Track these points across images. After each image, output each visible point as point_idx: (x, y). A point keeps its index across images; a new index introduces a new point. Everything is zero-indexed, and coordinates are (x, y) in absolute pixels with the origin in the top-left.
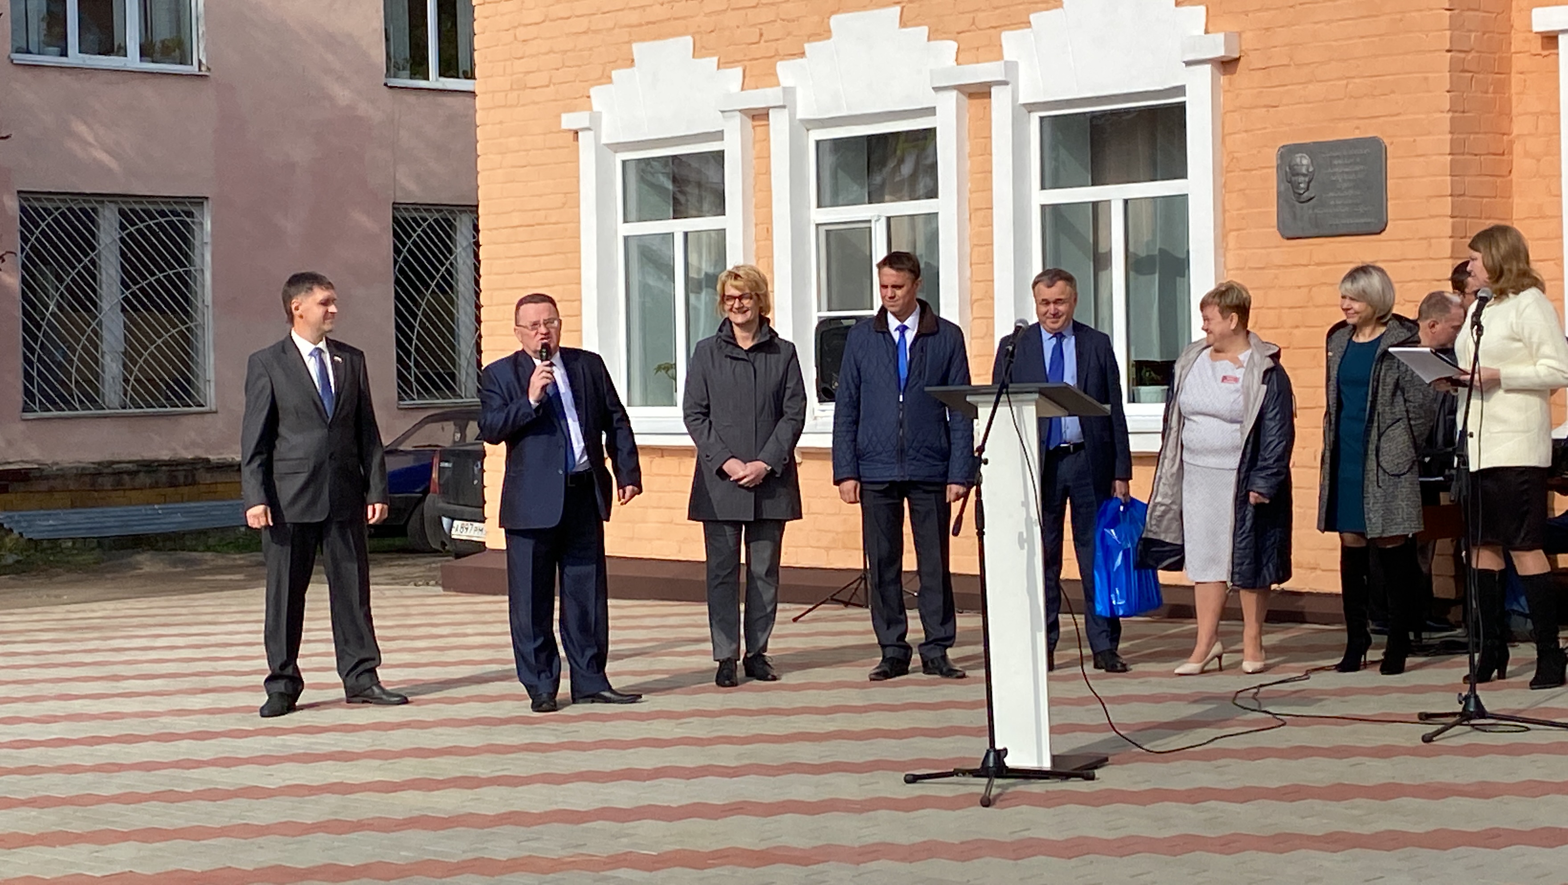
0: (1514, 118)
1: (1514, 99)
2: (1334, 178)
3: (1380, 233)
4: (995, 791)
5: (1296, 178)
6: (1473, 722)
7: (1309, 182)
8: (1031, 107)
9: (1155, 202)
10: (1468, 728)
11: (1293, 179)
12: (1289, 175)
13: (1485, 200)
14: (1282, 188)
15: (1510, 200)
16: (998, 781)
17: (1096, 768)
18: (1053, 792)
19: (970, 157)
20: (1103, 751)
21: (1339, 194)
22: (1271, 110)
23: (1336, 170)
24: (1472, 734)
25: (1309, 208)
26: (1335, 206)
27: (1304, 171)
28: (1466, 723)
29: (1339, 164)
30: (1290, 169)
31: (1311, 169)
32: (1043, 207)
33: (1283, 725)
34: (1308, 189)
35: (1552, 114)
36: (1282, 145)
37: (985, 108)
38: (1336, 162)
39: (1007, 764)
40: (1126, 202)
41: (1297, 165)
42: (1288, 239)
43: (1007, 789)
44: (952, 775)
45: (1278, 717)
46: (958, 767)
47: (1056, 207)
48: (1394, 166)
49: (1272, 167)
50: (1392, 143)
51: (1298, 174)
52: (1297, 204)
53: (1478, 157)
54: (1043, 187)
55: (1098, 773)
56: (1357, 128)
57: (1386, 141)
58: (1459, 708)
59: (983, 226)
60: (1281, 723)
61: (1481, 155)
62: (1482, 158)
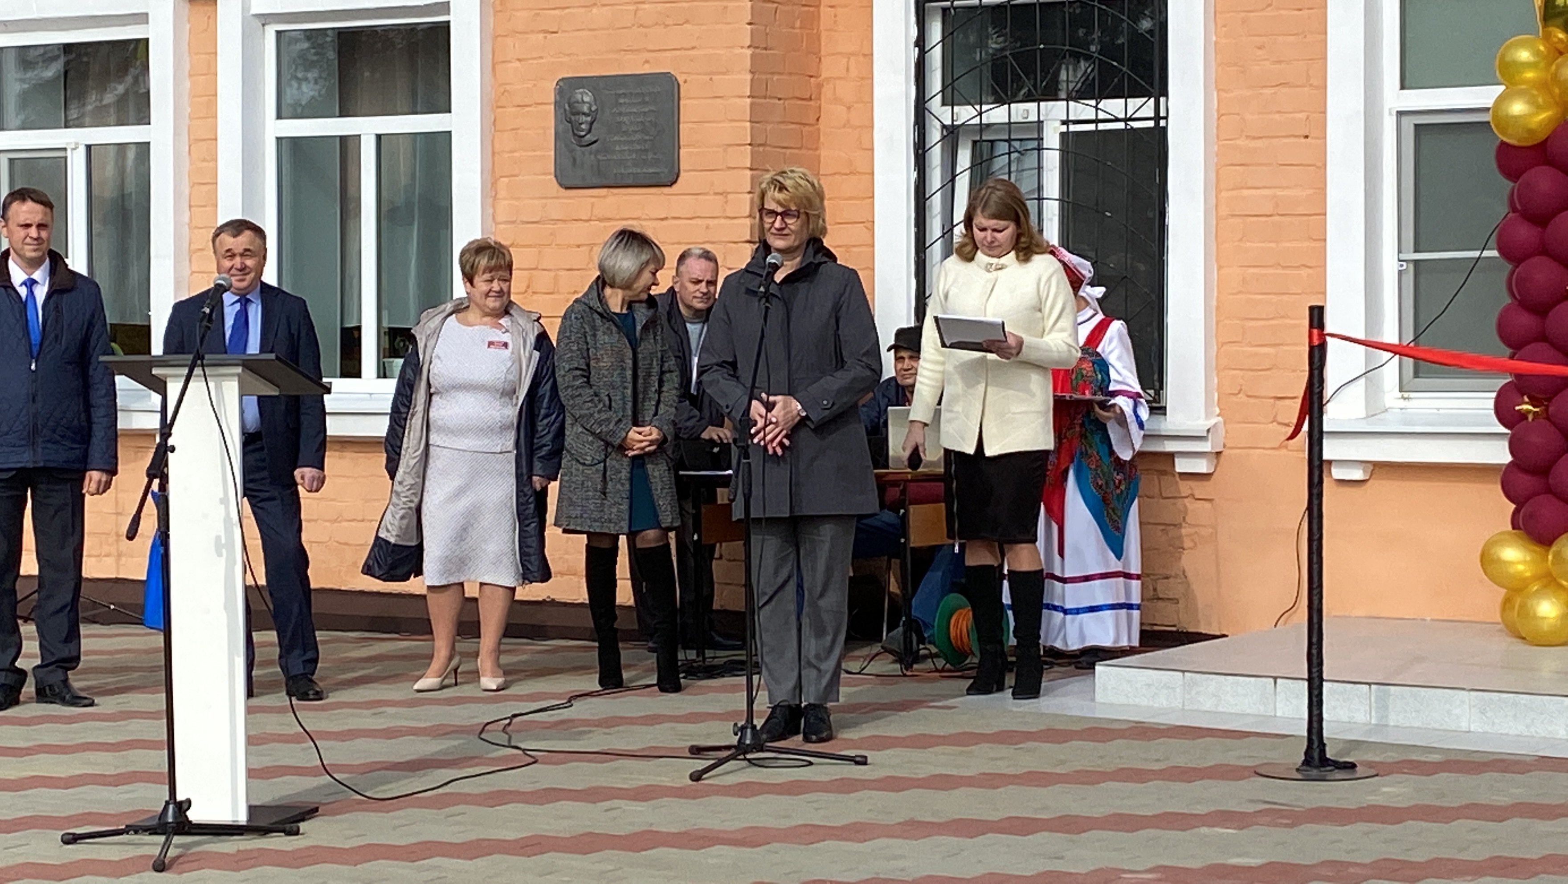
0: (823, 58)
1: (824, 35)
2: (618, 119)
3: (671, 186)
4: (172, 852)
5: (577, 117)
6: (748, 756)
7: (592, 123)
8: (266, 19)
9: (415, 141)
10: (745, 763)
11: (573, 118)
12: (569, 115)
13: (788, 151)
14: (560, 130)
15: (817, 153)
16: (177, 839)
17: (303, 820)
18: (246, 851)
19: (190, 76)
20: (312, 800)
21: (625, 138)
22: (549, 36)
23: (623, 109)
24: (748, 770)
25: (591, 153)
26: (621, 151)
27: (585, 109)
28: (742, 757)
29: (625, 103)
30: (569, 106)
31: (593, 108)
32: (279, 140)
33: (534, 763)
34: (589, 131)
35: (865, 55)
36: (560, 77)
37: (209, 17)
38: (621, 101)
39: (190, 819)
40: (379, 137)
41: (578, 102)
42: (567, 188)
43: (188, 849)
44: (122, 834)
45: (529, 753)
46: (129, 822)
47: (295, 142)
48: (689, 109)
49: (550, 104)
50: (685, 82)
51: (578, 113)
52: (578, 148)
53: (782, 102)
54: (279, 117)
55: (303, 826)
56: (647, 62)
57: (681, 79)
58: (734, 740)
59: (204, 160)
60: (531, 760)
61: (785, 99)
62: (787, 102)
